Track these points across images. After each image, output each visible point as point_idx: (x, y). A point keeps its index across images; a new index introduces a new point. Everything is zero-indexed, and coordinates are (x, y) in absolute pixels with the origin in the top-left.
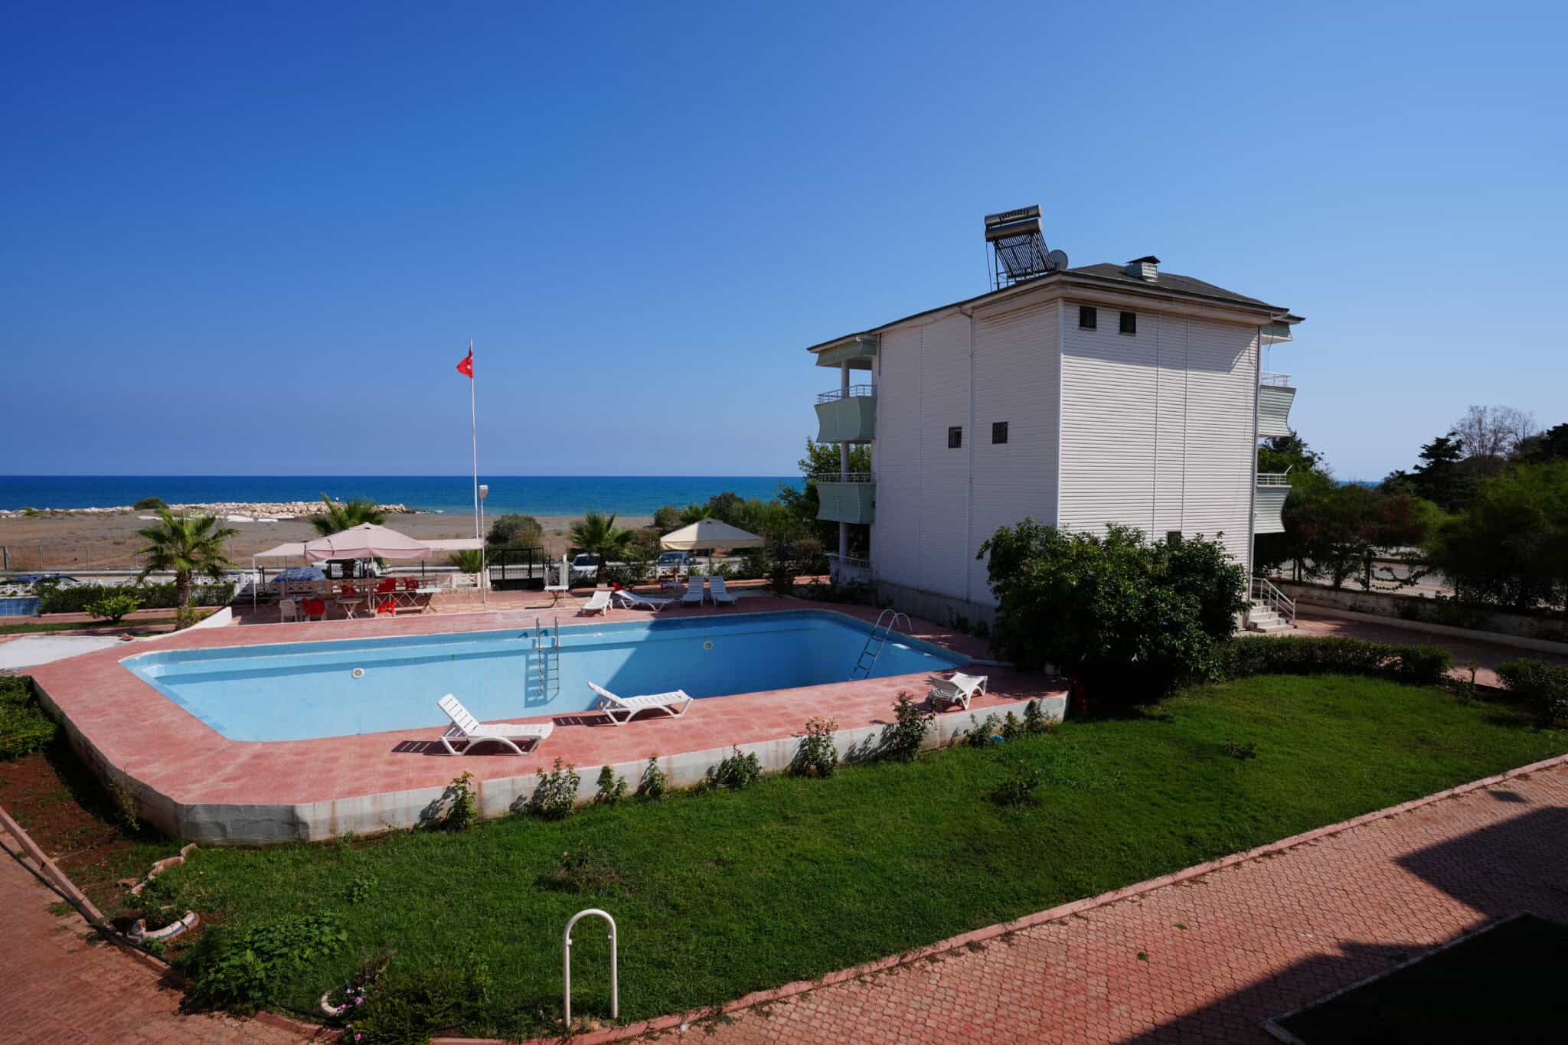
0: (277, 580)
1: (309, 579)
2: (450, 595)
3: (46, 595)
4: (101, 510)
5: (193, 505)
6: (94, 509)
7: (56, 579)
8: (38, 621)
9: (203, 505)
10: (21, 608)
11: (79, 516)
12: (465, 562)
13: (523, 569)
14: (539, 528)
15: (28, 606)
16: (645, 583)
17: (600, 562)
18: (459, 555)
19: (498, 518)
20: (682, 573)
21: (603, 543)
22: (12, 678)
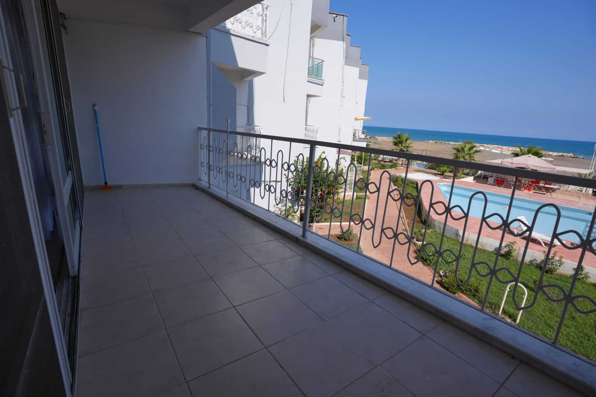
5: (482, 145)
6: (452, 143)
8: (426, 171)
9: (485, 145)
10: (424, 166)
11: (448, 144)
22: (414, 181)
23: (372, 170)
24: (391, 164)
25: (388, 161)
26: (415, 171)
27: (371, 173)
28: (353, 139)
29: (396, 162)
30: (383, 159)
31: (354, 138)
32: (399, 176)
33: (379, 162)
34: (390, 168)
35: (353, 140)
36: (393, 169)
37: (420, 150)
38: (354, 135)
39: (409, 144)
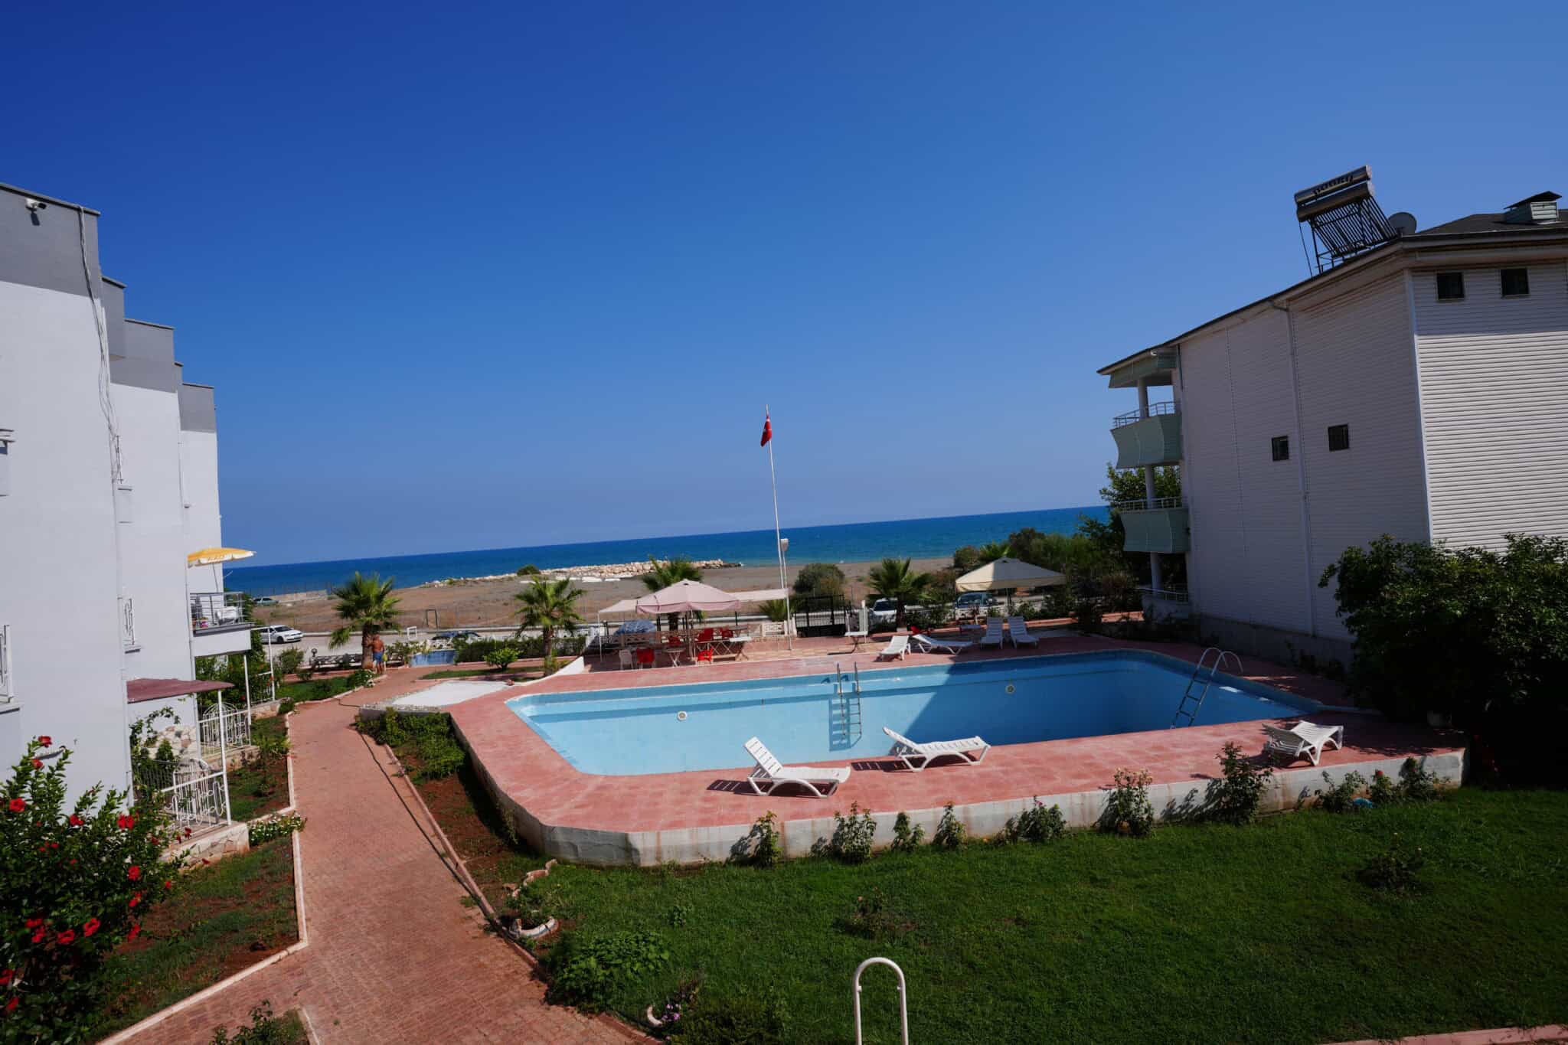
0: (618, 633)
1: (643, 631)
2: (761, 643)
3: (460, 648)
4: (495, 577)
6: (491, 577)
7: (466, 635)
8: (454, 668)
9: (564, 569)
10: (445, 658)
11: (482, 584)
12: (773, 611)
13: (826, 616)
14: (841, 575)
15: (449, 656)
16: (945, 626)
17: (899, 606)
18: (767, 605)
19: (802, 568)
20: (982, 614)
21: (900, 587)
22: (437, 714)
23: (287, 712)
24: (346, 674)
25: (333, 666)
26: (426, 677)
27: (287, 725)
28: (192, 629)
29: (359, 664)
30: (317, 663)
31: (194, 625)
32: (385, 710)
33: (302, 677)
34: (345, 688)
35: (194, 632)
36: (356, 689)
37: (417, 612)
38: (194, 617)
39: (389, 606)
